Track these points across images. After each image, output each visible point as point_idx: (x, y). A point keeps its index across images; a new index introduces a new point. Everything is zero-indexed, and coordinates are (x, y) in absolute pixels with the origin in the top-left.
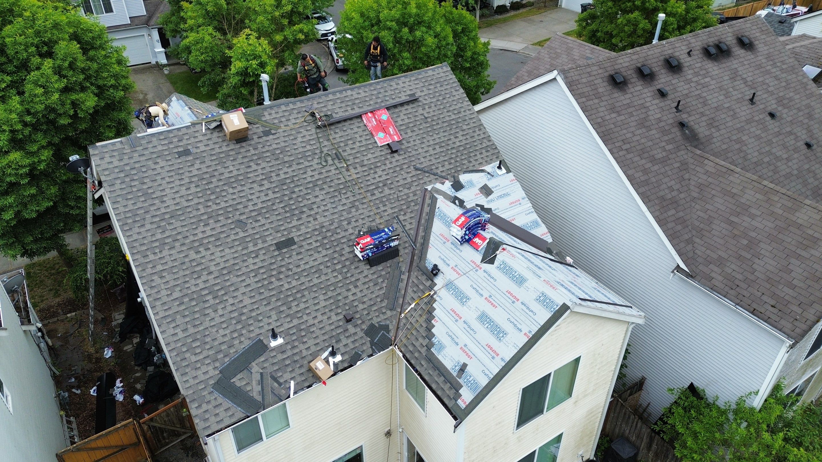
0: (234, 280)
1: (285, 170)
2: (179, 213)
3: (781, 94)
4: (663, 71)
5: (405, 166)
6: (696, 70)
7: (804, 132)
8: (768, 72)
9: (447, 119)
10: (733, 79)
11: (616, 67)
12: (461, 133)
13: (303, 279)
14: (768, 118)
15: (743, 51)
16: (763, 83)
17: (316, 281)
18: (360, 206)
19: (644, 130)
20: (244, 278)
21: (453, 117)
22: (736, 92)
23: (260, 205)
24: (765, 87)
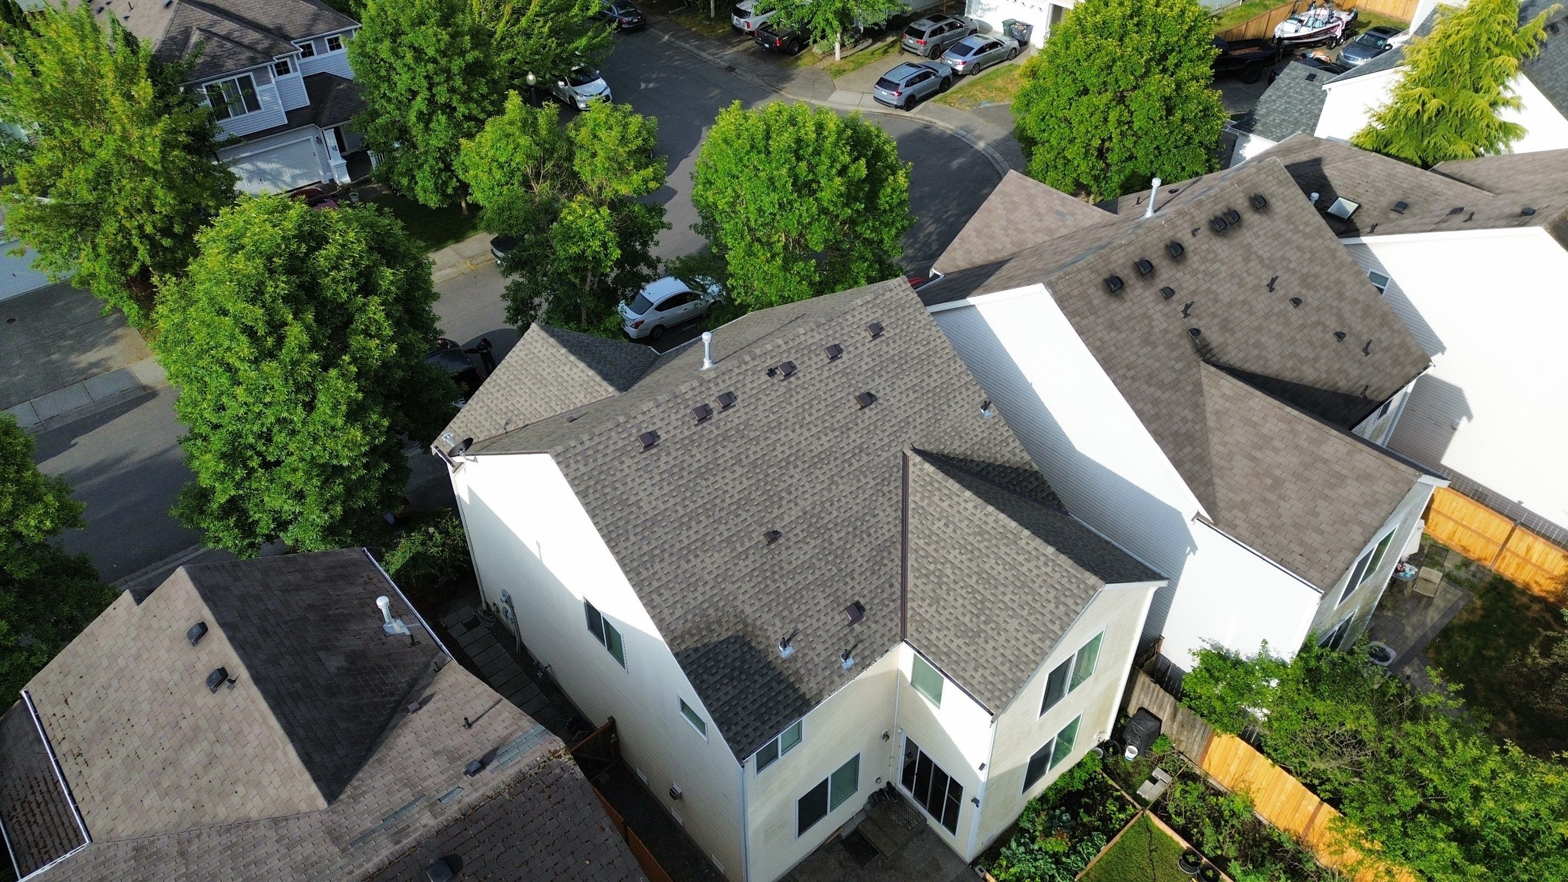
0: (731, 587)
1: (753, 449)
2: (660, 518)
3: (1305, 270)
4: (1165, 263)
5: (879, 423)
6: (1203, 254)
7: (1334, 319)
8: (1288, 242)
9: (916, 353)
10: (1246, 260)
11: (1111, 267)
12: (934, 370)
13: (798, 578)
14: (1291, 307)
15: (1257, 216)
16: (1283, 258)
17: (811, 578)
18: (840, 482)
19: (1149, 348)
20: (739, 584)
21: (923, 350)
22: (1251, 278)
23: (737, 497)
24: (1285, 263)
